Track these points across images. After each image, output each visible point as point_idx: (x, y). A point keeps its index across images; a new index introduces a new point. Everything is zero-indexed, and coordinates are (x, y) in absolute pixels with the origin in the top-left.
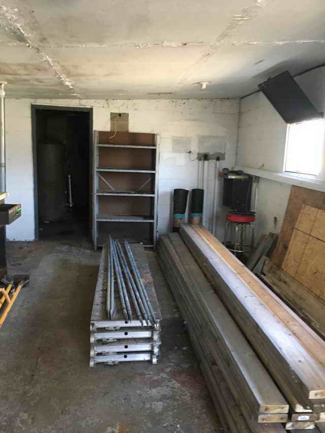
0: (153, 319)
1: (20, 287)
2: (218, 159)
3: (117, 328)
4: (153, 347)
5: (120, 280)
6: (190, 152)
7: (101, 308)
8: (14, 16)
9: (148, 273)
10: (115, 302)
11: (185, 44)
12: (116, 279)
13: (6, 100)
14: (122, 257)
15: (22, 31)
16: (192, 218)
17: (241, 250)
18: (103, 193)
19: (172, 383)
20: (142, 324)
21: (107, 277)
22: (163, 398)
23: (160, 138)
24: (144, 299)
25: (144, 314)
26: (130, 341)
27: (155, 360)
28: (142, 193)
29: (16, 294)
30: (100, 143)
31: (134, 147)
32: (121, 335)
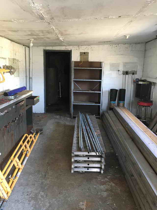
0: (102, 152)
1: (39, 134)
2: (133, 74)
3: (84, 155)
4: (101, 166)
5: (85, 133)
6: (119, 71)
7: (76, 146)
8: (40, 8)
9: (98, 130)
10: (83, 143)
11: (120, 17)
12: (83, 132)
13: (32, 48)
14: (85, 122)
15: (43, 15)
16: (119, 103)
17: (145, 120)
18: (76, 90)
19: (111, 183)
20: (97, 154)
21: (79, 131)
22: (107, 190)
23: (104, 64)
24: (97, 142)
25: (97, 149)
26: (90, 162)
27: (102, 172)
28: (95, 91)
29: (37, 137)
30: (75, 67)
31: (91, 68)
32: (86, 159)
